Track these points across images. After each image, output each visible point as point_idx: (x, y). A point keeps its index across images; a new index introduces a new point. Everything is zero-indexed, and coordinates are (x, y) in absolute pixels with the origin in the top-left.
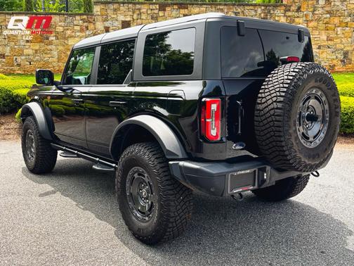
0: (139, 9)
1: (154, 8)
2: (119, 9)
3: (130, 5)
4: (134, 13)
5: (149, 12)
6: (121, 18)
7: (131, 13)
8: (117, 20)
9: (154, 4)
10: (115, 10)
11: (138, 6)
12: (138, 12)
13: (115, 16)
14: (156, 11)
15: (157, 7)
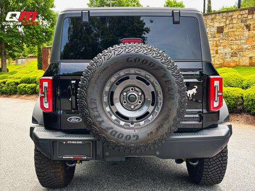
0: (232, 16)
1: (244, 13)
2: (215, 18)
3: (224, 14)
4: (226, 20)
5: (240, 17)
6: (217, 25)
7: (224, 20)
8: (213, 27)
9: (244, 10)
10: (212, 19)
11: (230, 14)
12: (230, 18)
13: (212, 24)
14: (246, 16)
15: (247, 11)
